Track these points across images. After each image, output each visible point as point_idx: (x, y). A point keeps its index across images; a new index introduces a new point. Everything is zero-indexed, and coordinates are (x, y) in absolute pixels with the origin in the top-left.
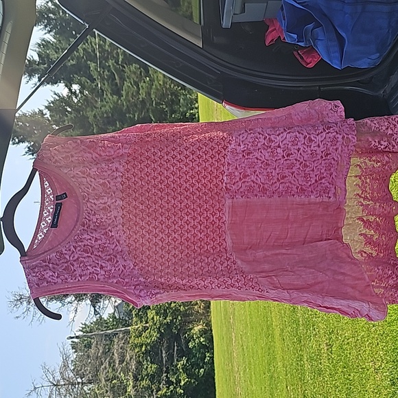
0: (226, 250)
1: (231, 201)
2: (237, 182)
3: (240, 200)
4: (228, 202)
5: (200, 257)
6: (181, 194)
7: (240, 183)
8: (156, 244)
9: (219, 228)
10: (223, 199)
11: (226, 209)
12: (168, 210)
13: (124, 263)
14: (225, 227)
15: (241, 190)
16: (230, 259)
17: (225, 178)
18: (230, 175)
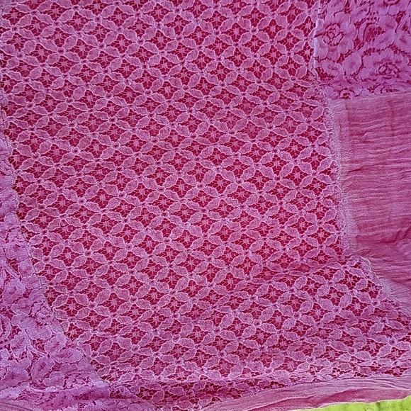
0: (339, 251)
1: (341, 104)
2: (350, 53)
3: (369, 99)
4: (334, 108)
5: (265, 284)
6: (188, 100)
7: (357, 57)
8: (131, 261)
9: (317, 187)
10: (317, 103)
11: (333, 132)
12: (157, 153)
13: (39, 334)
14: (336, 186)
15: (364, 74)
16: (356, 279)
17: (314, 44)
18: (326, 33)
